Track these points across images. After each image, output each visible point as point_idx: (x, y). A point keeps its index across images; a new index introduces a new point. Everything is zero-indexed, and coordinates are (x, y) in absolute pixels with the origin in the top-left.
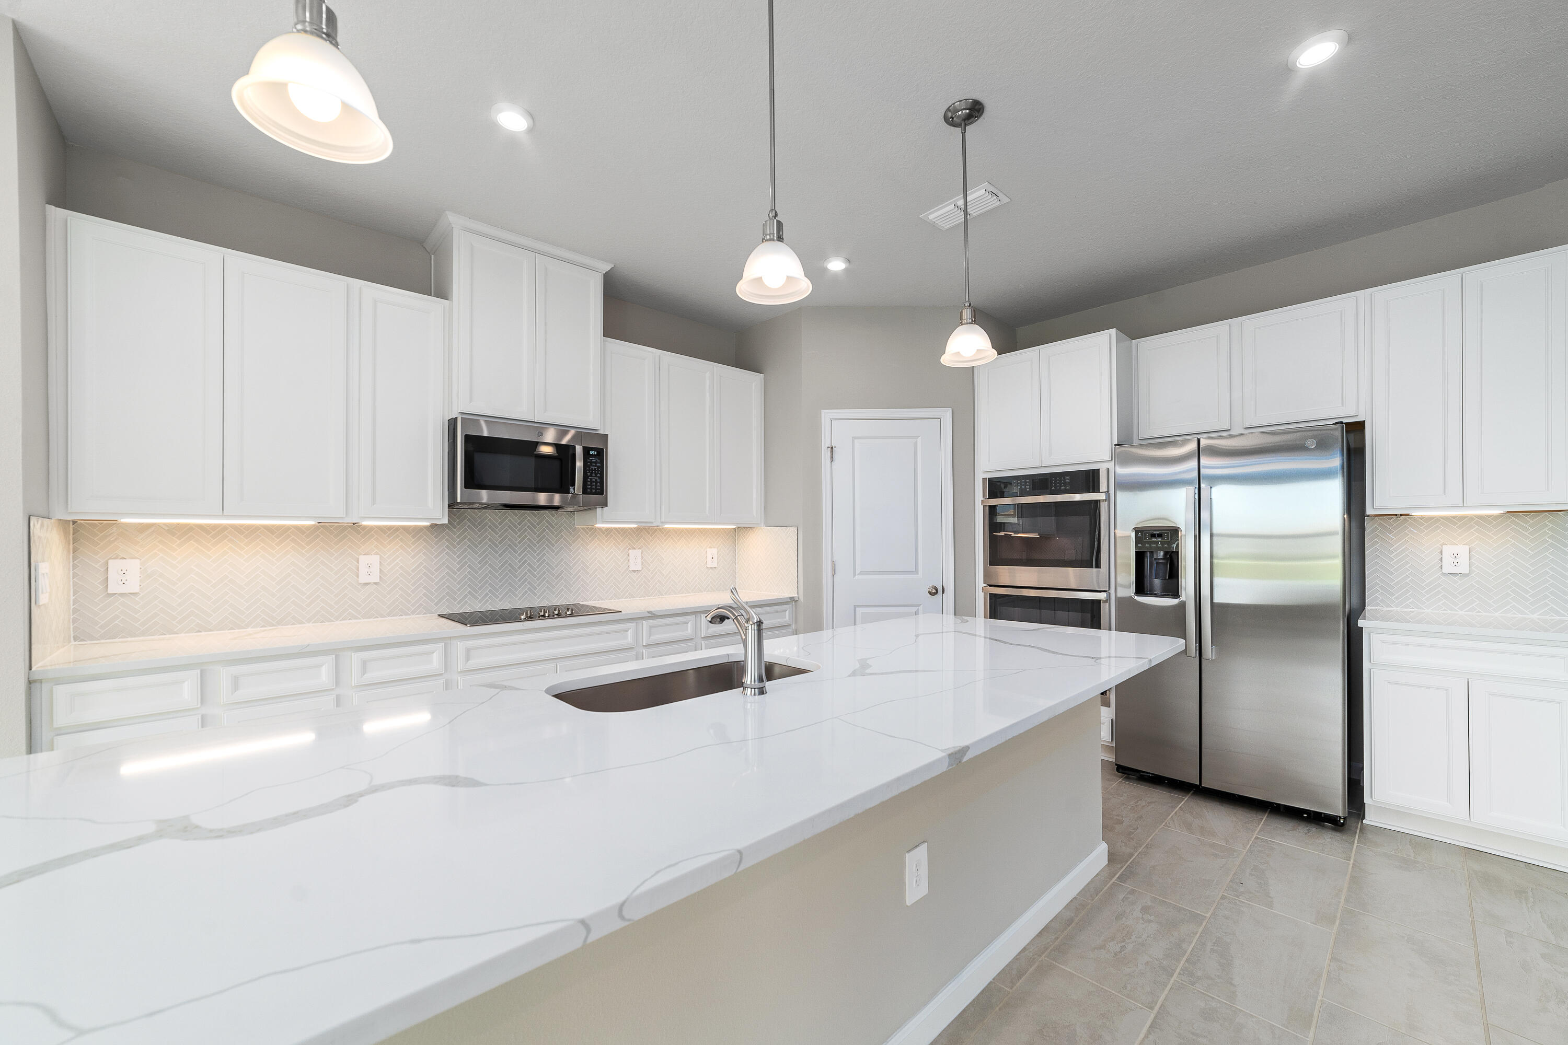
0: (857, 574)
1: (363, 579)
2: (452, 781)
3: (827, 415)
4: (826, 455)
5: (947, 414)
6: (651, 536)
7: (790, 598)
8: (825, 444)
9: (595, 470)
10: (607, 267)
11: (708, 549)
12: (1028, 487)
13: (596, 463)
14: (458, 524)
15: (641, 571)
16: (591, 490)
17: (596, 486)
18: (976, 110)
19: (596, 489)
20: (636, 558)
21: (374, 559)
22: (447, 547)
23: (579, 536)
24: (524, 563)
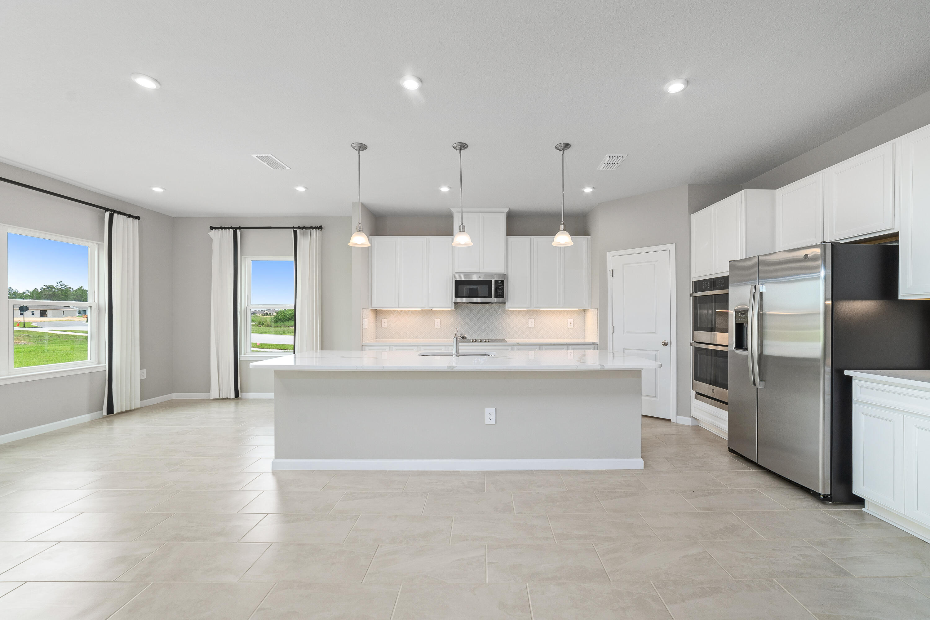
0: (625, 333)
1: (436, 327)
2: (375, 358)
3: (609, 254)
4: (609, 274)
5: (672, 247)
6: (539, 313)
7: (593, 343)
8: (609, 268)
9: (501, 289)
10: (507, 210)
11: (568, 319)
12: (708, 286)
13: (501, 285)
14: (464, 309)
15: (534, 328)
16: (499, 296)
17: (501, 294)
18: (567, 146)
19: (501, 296)
20: (531, 322)
21: (439, 320)
22: (460, 317)
23: (507, 313)
24: (486, 323)
